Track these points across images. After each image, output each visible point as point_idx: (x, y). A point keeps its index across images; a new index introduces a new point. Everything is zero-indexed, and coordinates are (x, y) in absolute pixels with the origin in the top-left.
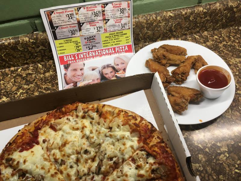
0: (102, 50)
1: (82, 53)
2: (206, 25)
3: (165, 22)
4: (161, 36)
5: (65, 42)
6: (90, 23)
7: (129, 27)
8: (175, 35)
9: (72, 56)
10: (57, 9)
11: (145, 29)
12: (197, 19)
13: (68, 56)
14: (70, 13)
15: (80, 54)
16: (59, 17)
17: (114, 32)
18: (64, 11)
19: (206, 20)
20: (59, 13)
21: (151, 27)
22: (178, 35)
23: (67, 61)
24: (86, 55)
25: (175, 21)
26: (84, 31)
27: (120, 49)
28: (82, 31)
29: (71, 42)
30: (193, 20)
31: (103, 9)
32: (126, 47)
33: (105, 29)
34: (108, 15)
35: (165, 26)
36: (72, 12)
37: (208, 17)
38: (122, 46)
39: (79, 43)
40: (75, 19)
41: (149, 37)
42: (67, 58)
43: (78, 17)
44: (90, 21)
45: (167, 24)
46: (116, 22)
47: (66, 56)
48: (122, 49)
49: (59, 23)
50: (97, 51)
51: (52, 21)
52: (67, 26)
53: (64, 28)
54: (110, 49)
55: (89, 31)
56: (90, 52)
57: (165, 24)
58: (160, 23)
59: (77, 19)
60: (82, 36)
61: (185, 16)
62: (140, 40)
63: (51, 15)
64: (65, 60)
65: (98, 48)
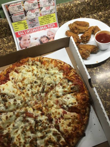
0: (40, 27)
1: (28, 30)
2: (100, 8)
3: (75, 7)
4: (74, 16)
5: (18, 23)
6: (31, 11)
7: (55, 12)
8: (82, 15)
9: (23, 32)
10: (11, 4)
11: (64, 12)
12: (94, 4)
13: (20, 32)
14: (19, 5)
15: (27, 30)
16: (13, 8)
17: (46, 16)
18: (15, 4)
19: (100, 5)
20: (13, 6)
21: (67, 11)
22: (84, 15)
23: (20, 35)
24: (31, 31)
25: (81, 6)
26: (28, 16)
27: (50, 26)
28: (27, 16)
29: (21, 23)
30: (92, 5)
31: (38, 1)
32: (54, 24)
33: (40, 14)
34: (41, 5)
35: (76, 10)
36: (20, 5)
37: (101, 3)
38: (51, 24)
39: (26, 23)
40: (22, 9)
41: (67, 17)
42: (20, 33)
43: (24, 8)
44: (31, 9)
45: (77, 9)
46: (46, 9)
47: (19, 32)
48: (51, 25)
49: (13, 12)
50: (37, 28)
51: (9, 11)
52: (18, 13)
53: (16, 15)
54: (44, 26)
55: (31, 16)
56: (33, 29)
57: (76, 8)
58: (73, 8)
59: (23, 8)
60: (28, 19)
61: (87, 3)
62: (61, 20)
63: (8, 7)
64: (19, 35)
65: (37, 26)
